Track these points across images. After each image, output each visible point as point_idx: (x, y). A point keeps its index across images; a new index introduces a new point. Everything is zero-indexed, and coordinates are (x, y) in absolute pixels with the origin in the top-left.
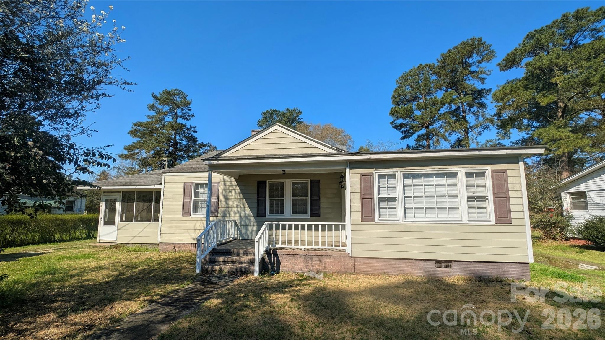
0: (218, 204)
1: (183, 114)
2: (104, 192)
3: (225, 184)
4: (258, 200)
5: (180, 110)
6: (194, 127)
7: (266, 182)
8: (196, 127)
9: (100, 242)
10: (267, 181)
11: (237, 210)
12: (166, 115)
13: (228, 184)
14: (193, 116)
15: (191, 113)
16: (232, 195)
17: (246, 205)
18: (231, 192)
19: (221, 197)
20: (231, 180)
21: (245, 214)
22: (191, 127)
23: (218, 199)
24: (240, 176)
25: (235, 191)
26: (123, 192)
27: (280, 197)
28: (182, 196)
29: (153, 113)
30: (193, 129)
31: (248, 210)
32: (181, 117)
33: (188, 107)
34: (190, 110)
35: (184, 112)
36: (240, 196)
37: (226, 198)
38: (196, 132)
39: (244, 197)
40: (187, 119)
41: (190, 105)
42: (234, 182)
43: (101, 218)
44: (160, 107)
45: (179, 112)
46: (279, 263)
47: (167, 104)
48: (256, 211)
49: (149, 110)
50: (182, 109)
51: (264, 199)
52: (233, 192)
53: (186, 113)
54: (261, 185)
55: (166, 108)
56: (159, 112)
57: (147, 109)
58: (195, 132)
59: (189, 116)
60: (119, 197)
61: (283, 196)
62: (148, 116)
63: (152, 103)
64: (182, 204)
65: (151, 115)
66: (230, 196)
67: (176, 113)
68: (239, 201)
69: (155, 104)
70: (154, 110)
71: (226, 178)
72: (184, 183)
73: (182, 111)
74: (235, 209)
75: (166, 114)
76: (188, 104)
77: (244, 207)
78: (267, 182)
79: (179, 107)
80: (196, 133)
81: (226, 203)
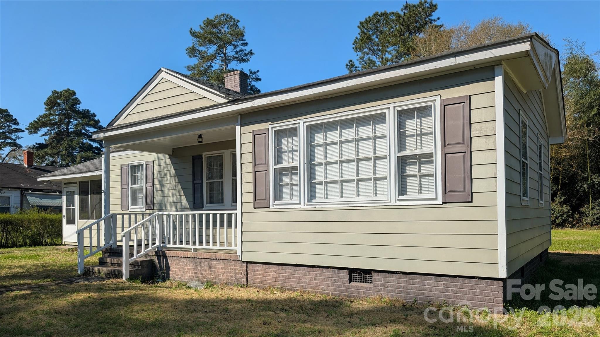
0: (154, 191)
1: (237, 53)
2: (65, 184)
3: (160, 165)
4: (194, 184)
5: (232, 47)
6: (255, 73)
7: (201, 156)
8: (258, 71)
9: (65, 245)
10: (204, 154)
11: (173, 201)
12: (212, 60)
13: (162, 163)
14: (251, 53)
15: (247, 49)
16: (167, 179)
17: (182, 193)
18: (166, 175)
19: (156, 182)
20: (165, 157)
21: (181, 205)
22: (251, 73)
23: (153, 185)
24: (174, 150)
25: (170, 174)
26: (79, 182)
27: (220, 179)
28: (120, 183)
29: (194, 61)
30: (254, 76)
31: (184, 198)
32: (234, 58)
33: (242, 40)
34: (245, 44)
35: (238, 49)
36: (175, 180)
37: (162, 185)
38: (260, 80)
39: (180, 182)
40: (244, 61)
41: (243, 36)
42: (168, 161)
43: (64, 216)
44: (203, 49)
45: (230, 51)
46: (168, 268)
47: (211, 42)
48: (192, 200)
49: (190, 57)
50: (234, 45)
51: (200, 182)
52: (168, 175)
53: (241, 51)
54: (197, 160)
55: (212, 49)
56: (203, 57)
57: (187, 57)
58: (258, 80)
59: (246, 55)
60: (75, 188)
61: (221, 177)
62: (188, 67)
63: (191, 45)
64: (120, 194)
65: (192, 65)
66: (165, 181)
67: (225, 54)
68: (174, 188)
69: (195, 46)
70: (196, 56)
71: (160, 155)
72: (121, 165)
73: (235, 48)
74: (171, 199)
75: (213, 57)
76: (240, 35)
77: (180, 196)
78: (203, 156)
79: (230, 43)
80: (259, 82)
81: (162, 190)
